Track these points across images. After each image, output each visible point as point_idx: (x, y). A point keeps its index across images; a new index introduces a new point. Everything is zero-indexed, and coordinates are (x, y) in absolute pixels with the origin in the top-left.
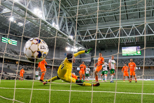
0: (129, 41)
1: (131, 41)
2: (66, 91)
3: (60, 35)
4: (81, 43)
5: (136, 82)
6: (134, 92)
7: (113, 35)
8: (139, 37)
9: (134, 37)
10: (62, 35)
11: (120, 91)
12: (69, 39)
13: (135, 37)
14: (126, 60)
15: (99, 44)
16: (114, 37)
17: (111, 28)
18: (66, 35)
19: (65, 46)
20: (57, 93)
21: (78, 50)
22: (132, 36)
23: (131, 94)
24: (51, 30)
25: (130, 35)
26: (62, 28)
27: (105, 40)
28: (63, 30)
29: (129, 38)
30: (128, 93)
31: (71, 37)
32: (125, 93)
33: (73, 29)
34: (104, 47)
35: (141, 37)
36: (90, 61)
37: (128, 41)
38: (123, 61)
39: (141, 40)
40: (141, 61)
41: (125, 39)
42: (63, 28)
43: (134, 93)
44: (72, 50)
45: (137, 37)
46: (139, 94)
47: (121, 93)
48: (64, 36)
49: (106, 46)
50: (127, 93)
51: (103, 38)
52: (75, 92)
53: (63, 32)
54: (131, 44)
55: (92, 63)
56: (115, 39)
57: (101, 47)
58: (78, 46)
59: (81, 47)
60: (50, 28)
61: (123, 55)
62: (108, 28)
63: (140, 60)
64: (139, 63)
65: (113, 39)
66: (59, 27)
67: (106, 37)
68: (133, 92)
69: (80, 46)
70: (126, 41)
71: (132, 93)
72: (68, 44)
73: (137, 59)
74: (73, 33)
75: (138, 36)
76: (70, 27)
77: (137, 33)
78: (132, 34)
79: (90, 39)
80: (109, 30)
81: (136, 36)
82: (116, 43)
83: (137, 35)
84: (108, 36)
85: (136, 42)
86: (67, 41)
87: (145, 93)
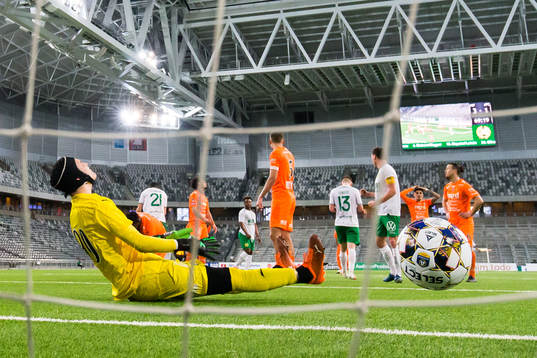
0: (438, 77)
1: (447, 74)
2: (123, 323)
3: (90, 48)
4: (195, 86)
5: (471, 278)
6: (461, 330)
7: (357, 47)
8: (483, 56)
9: (458, 54)
10: (104, 50)
11: (392, 326)
12: (135, 68)
13: (466, 58)
14: (422, 172)
15: (285, 93)
16: (362, 55)
17: (344, 13)
18: (123, 48)
19: (117, 103)
20: (79, 334)
21: (181, 120)
22: (450, 49)
23: (446, 338)
24: (47, 24)
25: (441, 48)
26: (101, 15)
27: (319, 70)
28: (108, 21)
29: (434, 61)
30: (430, 334)
31: (148, 59)
32: (415, 333)
33: (156, 19)
34: (311, 105)
35: (496, 56)
36: (241, 175)
37: (428, 75)
38: (408, 174)
39: (495, 70)
40: (493, 178)
41: (416, 69)
42: (109, 14)
43: (458, 335)
44: (154, 121)
45: (475, 58)
46: (486, 336)
47: (397, 332)
48: (111, 51)
49: (322, 99)
50: (424, 333)
51: (304, 60)
52: (166, 327)
53: (109, 32)
54: (444, 92)
55: (252, 187)
56: (367, 65)
57: (299, 106)
58: (180, 100)
59: (199, 109)
60: (43, 14)
61: (404, 146)
62: (330, 15)
63: (489, 171)
64: (484, 184)
65: (356, 67)
66: (89, 10)
67: (322, 58)
68: (454, 330)
69: (194, 103)
70: (419, 78)
71: (448, 334)
72: (134, 91)
73: (476, 164)
74: (155, 40)
75: (479, 51)
76: (143, 10)
77: (473, 38)
78: (450, 42)
79: (242, 66)
80: (336, 21)
81: (470, 52)
82: (369, 87)
83: (473, 46)
84: (332, 51)
85: (469, 82)
86: (127, 77)
87: (515, 333)
